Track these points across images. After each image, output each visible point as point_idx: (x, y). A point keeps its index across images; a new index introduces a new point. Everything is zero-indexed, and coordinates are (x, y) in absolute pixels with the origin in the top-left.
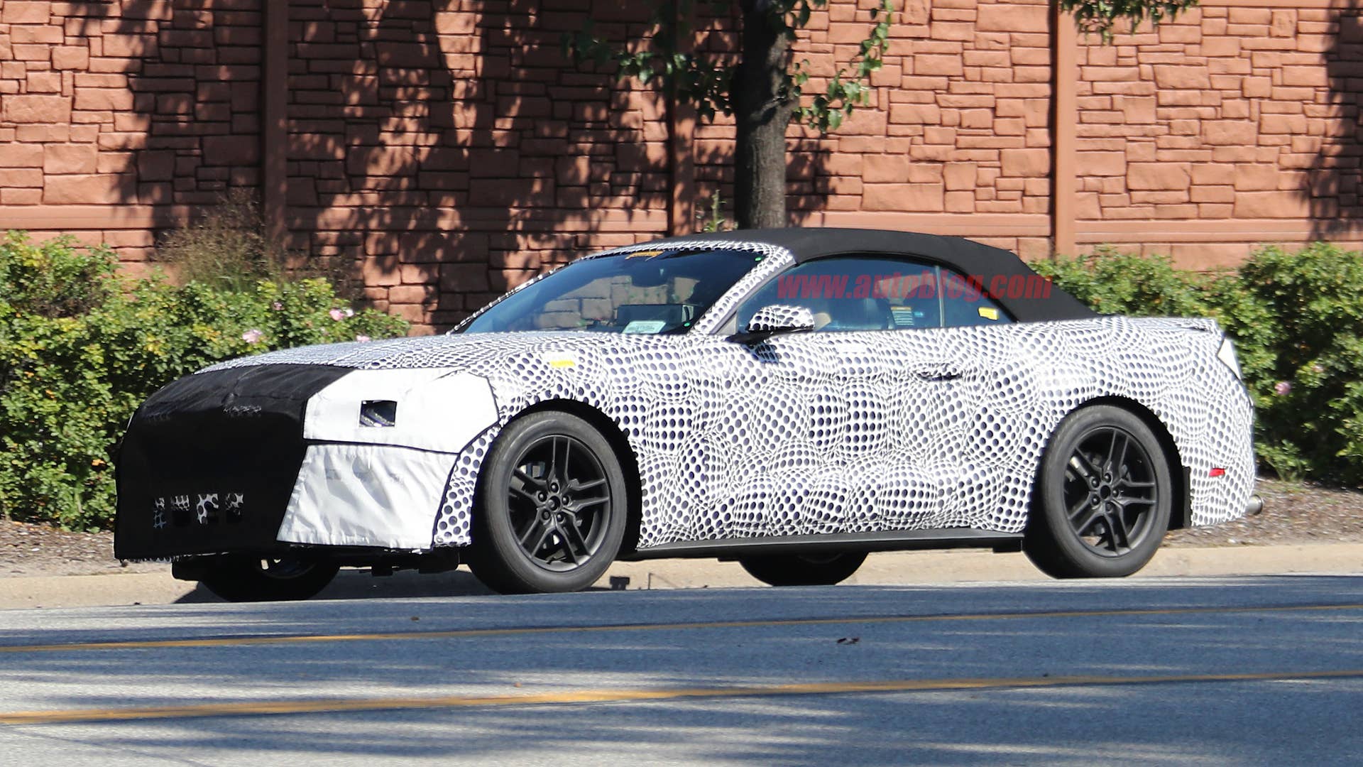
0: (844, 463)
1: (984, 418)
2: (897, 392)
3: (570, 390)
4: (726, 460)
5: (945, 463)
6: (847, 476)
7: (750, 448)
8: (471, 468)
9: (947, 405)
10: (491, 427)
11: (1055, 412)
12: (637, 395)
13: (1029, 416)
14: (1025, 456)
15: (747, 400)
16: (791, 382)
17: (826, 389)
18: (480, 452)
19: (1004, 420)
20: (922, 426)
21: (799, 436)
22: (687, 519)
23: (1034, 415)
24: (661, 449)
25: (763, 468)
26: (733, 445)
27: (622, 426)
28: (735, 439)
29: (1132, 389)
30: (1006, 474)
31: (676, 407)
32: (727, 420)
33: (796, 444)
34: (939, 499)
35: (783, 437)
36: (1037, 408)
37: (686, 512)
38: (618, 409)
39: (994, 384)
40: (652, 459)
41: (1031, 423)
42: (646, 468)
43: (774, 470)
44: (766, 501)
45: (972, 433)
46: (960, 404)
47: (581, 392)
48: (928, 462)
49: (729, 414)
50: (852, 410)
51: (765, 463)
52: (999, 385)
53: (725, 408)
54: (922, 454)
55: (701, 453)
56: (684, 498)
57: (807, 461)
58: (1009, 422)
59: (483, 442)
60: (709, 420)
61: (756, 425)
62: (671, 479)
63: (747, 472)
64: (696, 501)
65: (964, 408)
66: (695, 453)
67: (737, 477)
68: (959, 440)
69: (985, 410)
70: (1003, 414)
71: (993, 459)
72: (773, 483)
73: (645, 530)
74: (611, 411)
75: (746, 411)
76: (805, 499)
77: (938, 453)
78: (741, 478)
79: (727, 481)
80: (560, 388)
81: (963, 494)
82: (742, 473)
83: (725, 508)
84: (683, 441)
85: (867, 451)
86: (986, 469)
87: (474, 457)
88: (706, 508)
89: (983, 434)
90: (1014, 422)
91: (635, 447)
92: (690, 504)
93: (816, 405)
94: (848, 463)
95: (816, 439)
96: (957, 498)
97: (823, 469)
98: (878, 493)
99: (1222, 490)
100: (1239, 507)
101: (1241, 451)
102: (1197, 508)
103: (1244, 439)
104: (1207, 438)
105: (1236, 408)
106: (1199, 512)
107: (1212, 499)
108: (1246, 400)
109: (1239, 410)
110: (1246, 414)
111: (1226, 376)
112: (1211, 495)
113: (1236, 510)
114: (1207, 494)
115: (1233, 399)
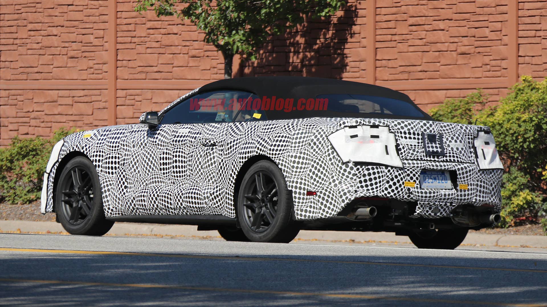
0: (173, 183)
1: (222, 164)
2: (192, 151)
3: (80, 147)
4: (133, 180)
5: (209, 184)
6: (174, 189)
7: (140, 175)
8: (52, 180)
9: (209, 158)
10: (57, 162)
11: (240, 162)
12: (102, 150)
14: (230, 182)
15: (139, 153)
16: (155, 146)
17: (167, 149)
18: (54, 173)
19: (226, 165)
20: (200, 167)
21: (156, 170)
22: (121, 205)
23: (234, 163)
24: (108, 174)
25: (146, 184)
26: (135, 173)
27: (94, 163)
28: (135, 170)
29: (269, 152)
30: (226, 190)
31: (114, 156)
32: (131, 162)
33: (156, 173)
34: (205, 201)
35: (151, 170)
36: (236, 160)
37: (120, 202)
40: (104, 178)
41: (233, 167)
42: (102, 182)
43: (150, 185)
45: (218, 171)
46: (214, 158)
48: (204, 184)
49: (132, 159)
50: (175, 159)
51: (146, 182)
52: (228, 149)
53: (131, 156)
54: (202, 180)
55: (124, 176)
56: (118, 196)
57: (161, 182)
58: (228, 166)
59: (54, 169)
60: (126, 162)
61: (141, 165)
62: (114, 187)
63: (141, 186)
64: (123, 197)
65: (216, 159)
66: (122, 176)
67: (137, 188)
68: (214, 174)
69: (222, 161)
70: (227, 162)
71: (223, 184)
72: (148, 191)
73: (105, 209)
74: (91, 157)
75: (138, 158)
76: (158, 199)
77: (207, 180)
78: (139, 188)
79: (134, 189)
80: (77, 146)
81: (213, 199)
82: (139, 186)
83: (132, 201)
84: (117, 171)
85: (181, 178)
86: (221, 188)
87: (52, 175)
88: (126, 201)
89: (221, 171)
91: (99, 173)
93: (162, 156)
94: (175, 183)
95: (162, 172)
96: (211, 201)
97: (167, 185)
98: (182, 197)
99: (317, 202)
100: (330, 211)
101: (330, 183)
102: (298, 210)
103: (335, 178)
104: (307, 176)
105: (330, 163)
106: (299, 212)
107: (311, 207)
108: (339, 159)
109: (332, 164)
110: (338, 166)
111: (328, 147)
112: (310, 204)
113: (327, 212)
114: (307, 204)
115: (328, 158)
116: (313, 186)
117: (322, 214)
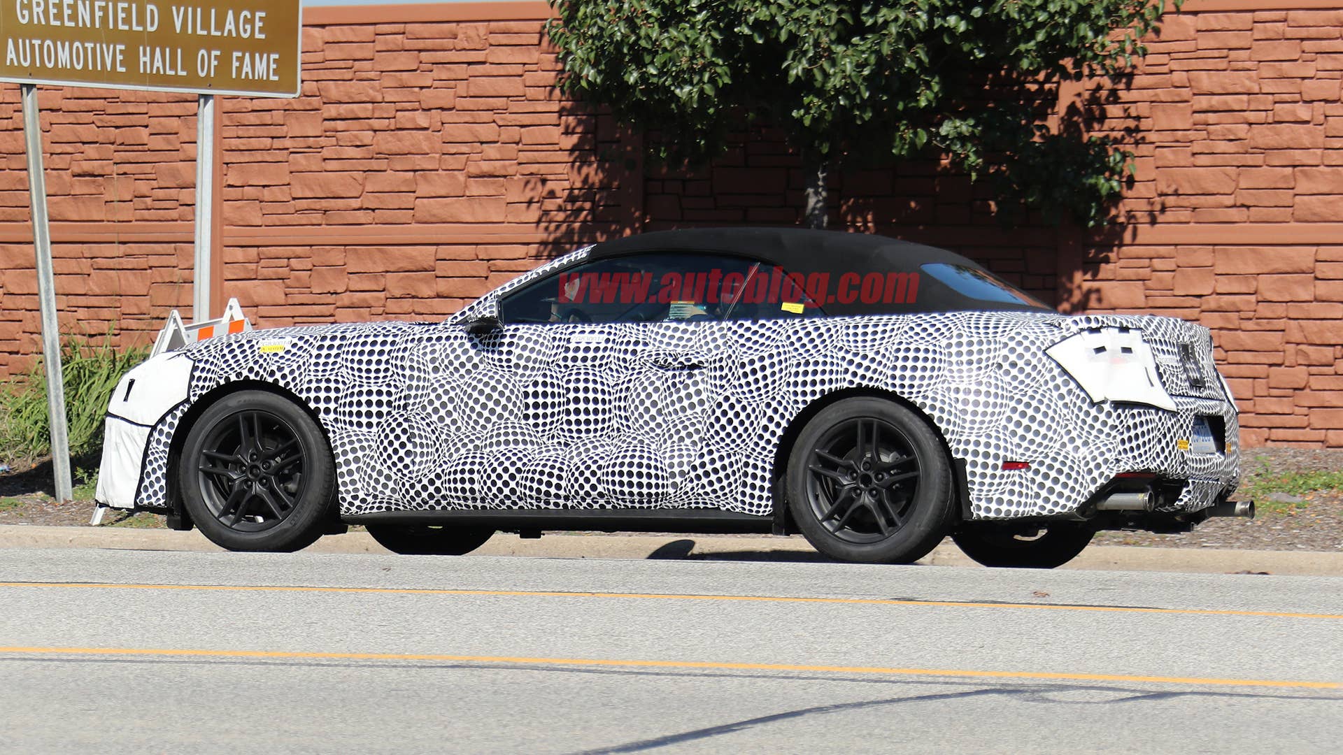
0: (566, 445)
1: (725, 406)
2: (626, 380)
3: (261, 372)
4: (434, 438)
5: (683, 447)
6: (568, 457)
7: (458, 429)
8: (163, 439)
9: (683, 393)
10: (182, 403)
11: (796, 402)
12: (332, 378)
13: (768, 405)
14: (762, 443)
15: (454, 384)
16: (506, 369)
17: (545, 375)
18: (171, 425)
19: (744, 408)
20: (653, 411)
21: (512, 418)
22: (393, 491)
23: (774, 404)
24: (355, 428)
25: (476, 447)
26: (440, 425)
27: (312, 405)
28: (441, 419)
29: (890, 381)
30: (744, 459)
31: (375, 389)
32: (431, 402)
33: (510, 425)
34: (671, 481)
35: (494, 419)
36: (778, 398)
37: (391, 484)
38: (309, 390)
39: (740, 374)
40: (345, 435)
41: (770, 412)
42: (338, 443)
43: (488, 449)
44: (476, 476)
45: (712, 419)
46: (698, 393)
47: (272, 374)
48: (664, 446)
49: (433, 396)
50: (572, 395)
51: (477, 442)
52: (745, 375)
53: (429, 391)
54: (657, 439)
55: (404, 431)
56: (386, 472)
57: (525, 442)
58: (749, 410)
59: (174, 417)
60: (411, 401)
61: (463, 407)
62: (372, 454)
63: (457, 450)
64: (400, 474)
65: (704, 396)
66: (398, 431)
67: (447, 455)
68: (698, 426)
69: (727, 399)
70: (745, 402)
71: (732, 446)
72: (485, 461)
73: (344, 499)
74: (301, 391)
75: (452, 394)
76: (518, 476)
77: (676, 438)
78: (451, 455)
79: (436, 457)
80: (251, 370)
81: (698, 477)
82: (453, 450)
83: (432, 482)
84: (383, 420)
85: (592, 435)
86: (724, 454)
87: (166, 429)
88: (412, 481)
89: (724, 421)
90: (754, 410)
91: (327, 424)
92: (394, 477)
93: (531, 390)
94: (572, 444)
95: (531, 421)
96: (692, 481)
97: (544, 449)
98: (599, 473)
99: (1029, 484)
100: (1062, 502)
101: (1064, 445)
102: (979, 500)
103: (1074, 434)
104: (1001, 431)
105: (1060, 403)
106: (983, 504)
107: (1012, 492)
108: (1082, 395)
109: (1066, 405)
110: (1080, 409)
111: (1051, 370)
112: (1009, 487)
113: (1056, 504)
114: (1002, 486)
115: (1055, 394)
116: (1021, 451)
117: (1043, 508)
